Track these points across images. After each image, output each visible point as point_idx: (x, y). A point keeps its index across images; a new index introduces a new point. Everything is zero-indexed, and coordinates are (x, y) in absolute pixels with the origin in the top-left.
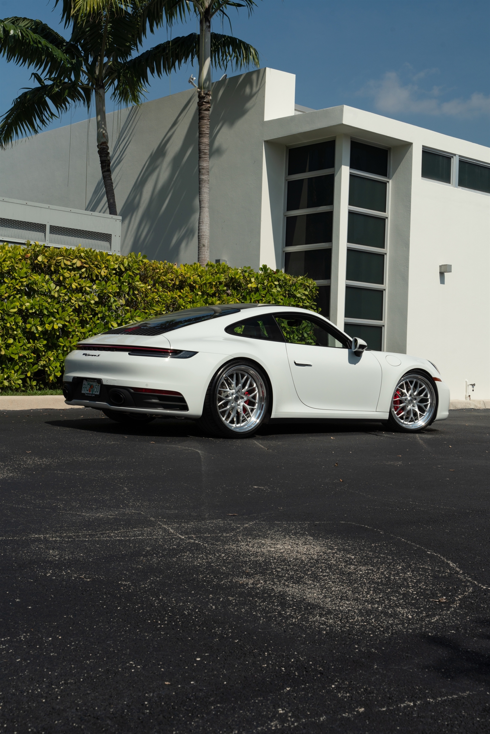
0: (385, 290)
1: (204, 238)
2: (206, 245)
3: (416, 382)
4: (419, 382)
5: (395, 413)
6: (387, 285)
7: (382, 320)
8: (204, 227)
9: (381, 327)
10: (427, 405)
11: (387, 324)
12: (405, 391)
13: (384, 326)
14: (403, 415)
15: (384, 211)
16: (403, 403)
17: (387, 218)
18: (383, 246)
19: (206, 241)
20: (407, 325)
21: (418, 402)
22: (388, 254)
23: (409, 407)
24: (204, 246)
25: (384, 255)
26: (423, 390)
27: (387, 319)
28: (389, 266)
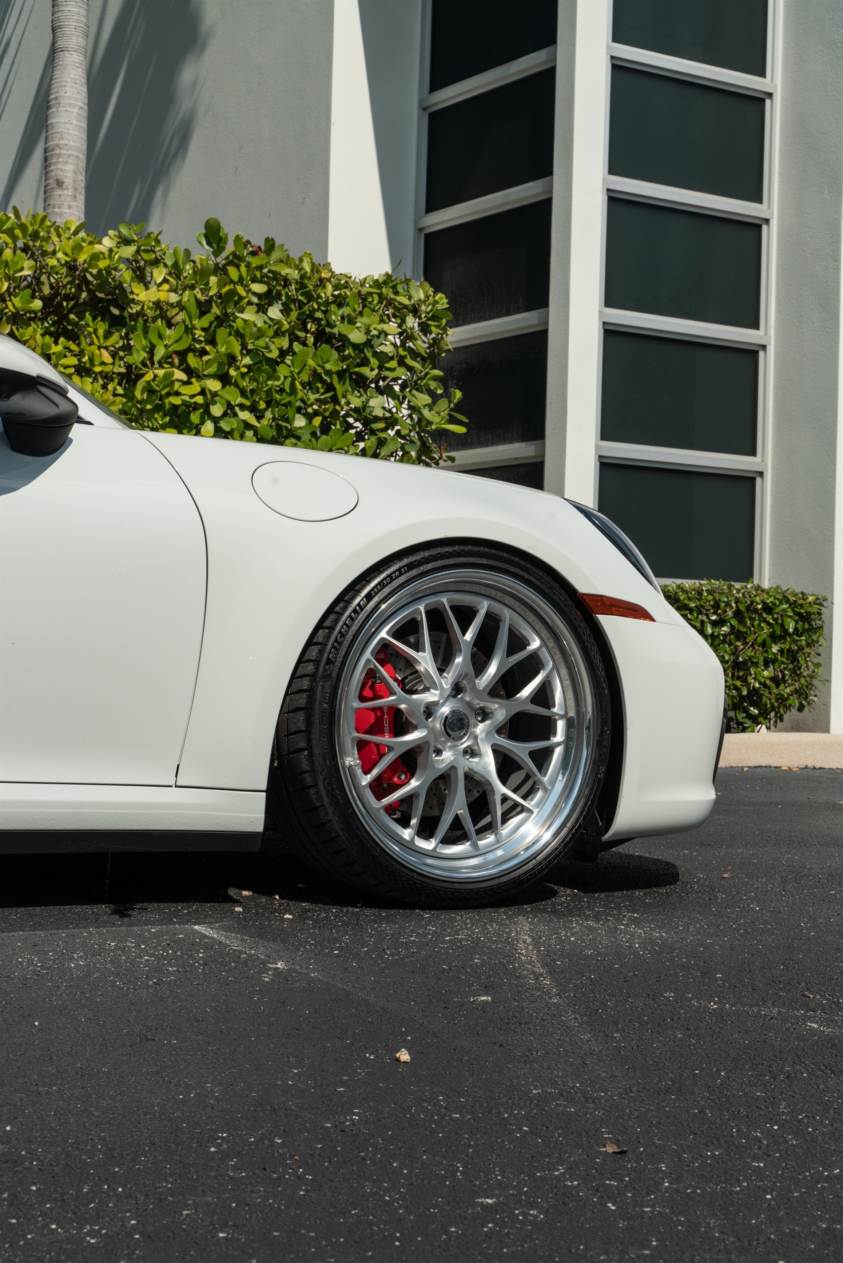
0: (764, 347)
1: (59, 155)
2: (68, 181)
3: (489, 615)
4: (507, 616)
5: (366, 780)
6: (772, 332)
7: (753, 453)
8: (62, 120)
9: (753, 480)
10: (549, 751)
11: (774, 467)
12: (425, 661)
13: (761, 474)
14: (409, 799)
15: (762, 73)
16: (415, 728)
17: (770, 95)
18: (756, 195)
19: (70, 167)
20: (834, 464)
21: (499, 732)
22: (774, 223)
23: (447, 756)
24: (60, 184)
25: (759, 227)
26: (531, 666)
27: (774, 449)
28: (778, 265)
